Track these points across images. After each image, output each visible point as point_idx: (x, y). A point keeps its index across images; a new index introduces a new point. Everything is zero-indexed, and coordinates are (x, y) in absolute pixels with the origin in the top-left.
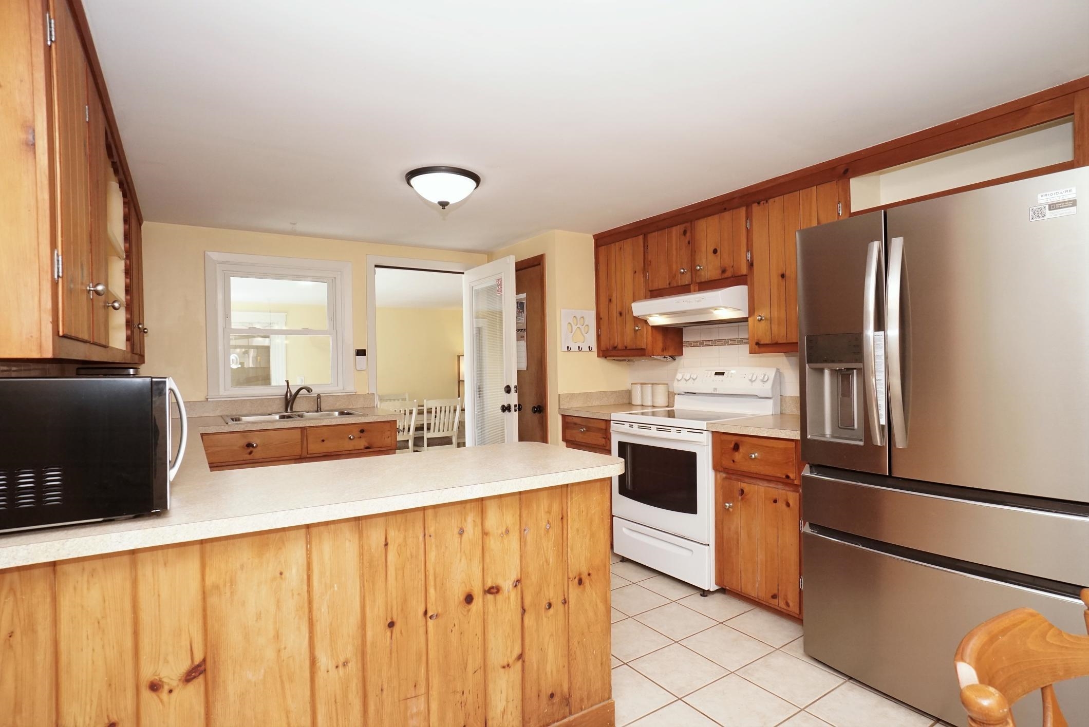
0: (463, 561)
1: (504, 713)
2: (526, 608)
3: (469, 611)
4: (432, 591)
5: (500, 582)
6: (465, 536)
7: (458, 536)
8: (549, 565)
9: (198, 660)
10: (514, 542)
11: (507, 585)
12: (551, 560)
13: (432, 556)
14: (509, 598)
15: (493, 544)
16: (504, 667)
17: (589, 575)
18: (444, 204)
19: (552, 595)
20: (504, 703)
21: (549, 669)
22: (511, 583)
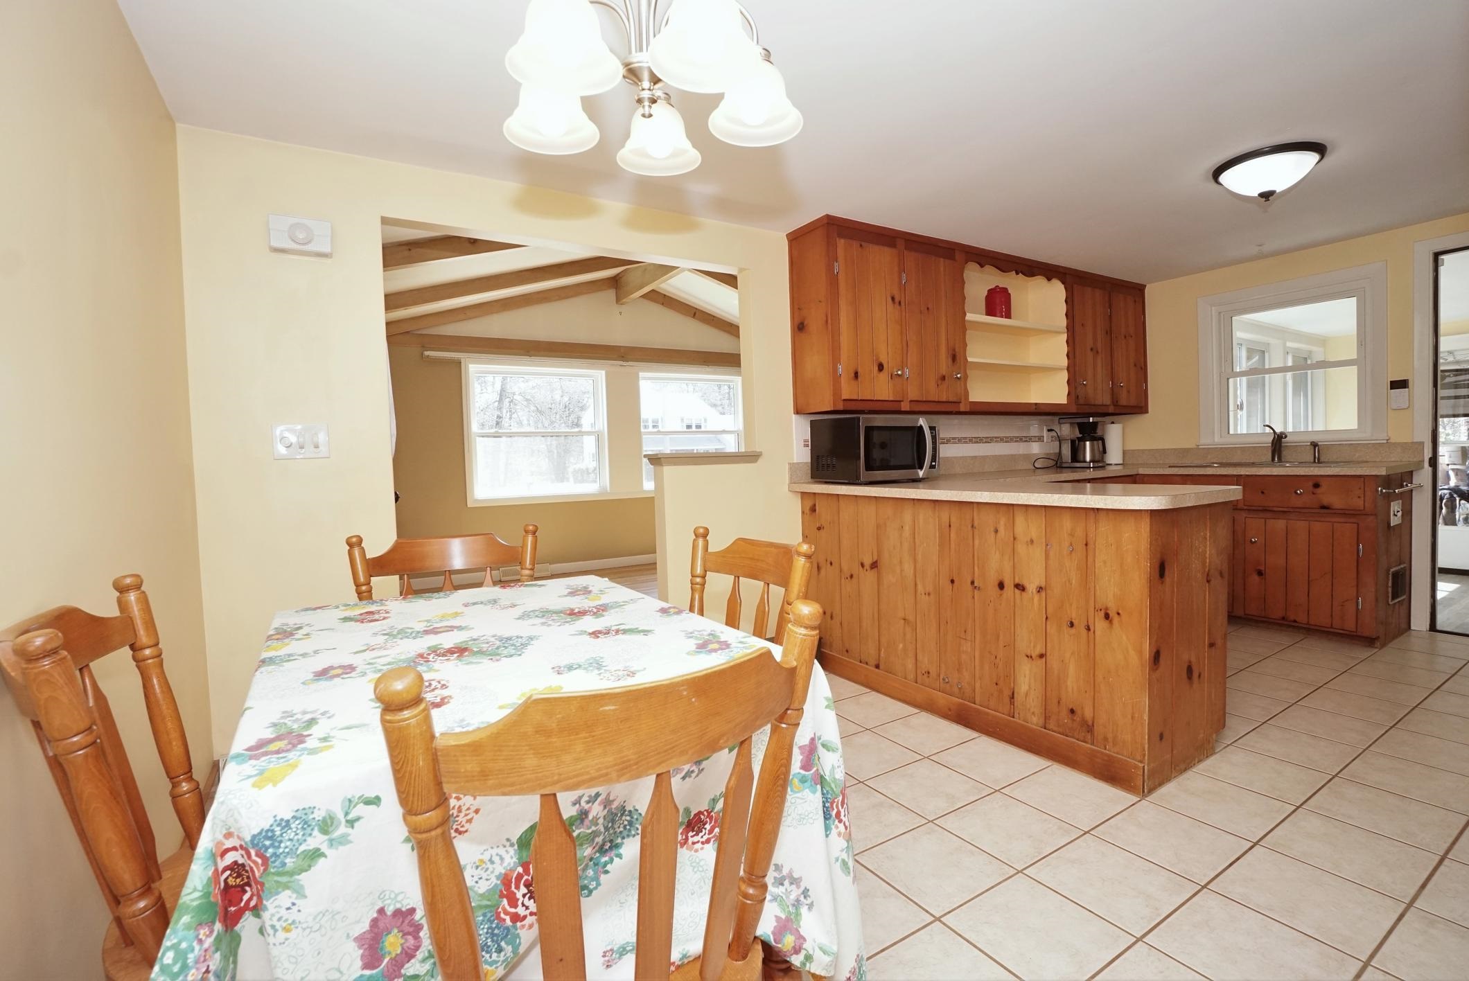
0: (997, 553)
1: (1027, 695)
2: (1048, 616)
3: (1001, 595)
4: (976, 568)
5: (1025, 583)
6: (999, 534)
7: (993, 533)
8: (1071, 584)
9: (875, 560)
10: (1038, 553)
11: (1031, 587)
12: (1074, 582)
13: (977, 542)
14: (1033, 599)
15: (1021, 549)
16: (1027, 656)
17: (1118, 614)
18: (1266, 196)
19: (1074, 615)
20: (1027, 687)
21: (1069, 683)
22: (1035, 587)
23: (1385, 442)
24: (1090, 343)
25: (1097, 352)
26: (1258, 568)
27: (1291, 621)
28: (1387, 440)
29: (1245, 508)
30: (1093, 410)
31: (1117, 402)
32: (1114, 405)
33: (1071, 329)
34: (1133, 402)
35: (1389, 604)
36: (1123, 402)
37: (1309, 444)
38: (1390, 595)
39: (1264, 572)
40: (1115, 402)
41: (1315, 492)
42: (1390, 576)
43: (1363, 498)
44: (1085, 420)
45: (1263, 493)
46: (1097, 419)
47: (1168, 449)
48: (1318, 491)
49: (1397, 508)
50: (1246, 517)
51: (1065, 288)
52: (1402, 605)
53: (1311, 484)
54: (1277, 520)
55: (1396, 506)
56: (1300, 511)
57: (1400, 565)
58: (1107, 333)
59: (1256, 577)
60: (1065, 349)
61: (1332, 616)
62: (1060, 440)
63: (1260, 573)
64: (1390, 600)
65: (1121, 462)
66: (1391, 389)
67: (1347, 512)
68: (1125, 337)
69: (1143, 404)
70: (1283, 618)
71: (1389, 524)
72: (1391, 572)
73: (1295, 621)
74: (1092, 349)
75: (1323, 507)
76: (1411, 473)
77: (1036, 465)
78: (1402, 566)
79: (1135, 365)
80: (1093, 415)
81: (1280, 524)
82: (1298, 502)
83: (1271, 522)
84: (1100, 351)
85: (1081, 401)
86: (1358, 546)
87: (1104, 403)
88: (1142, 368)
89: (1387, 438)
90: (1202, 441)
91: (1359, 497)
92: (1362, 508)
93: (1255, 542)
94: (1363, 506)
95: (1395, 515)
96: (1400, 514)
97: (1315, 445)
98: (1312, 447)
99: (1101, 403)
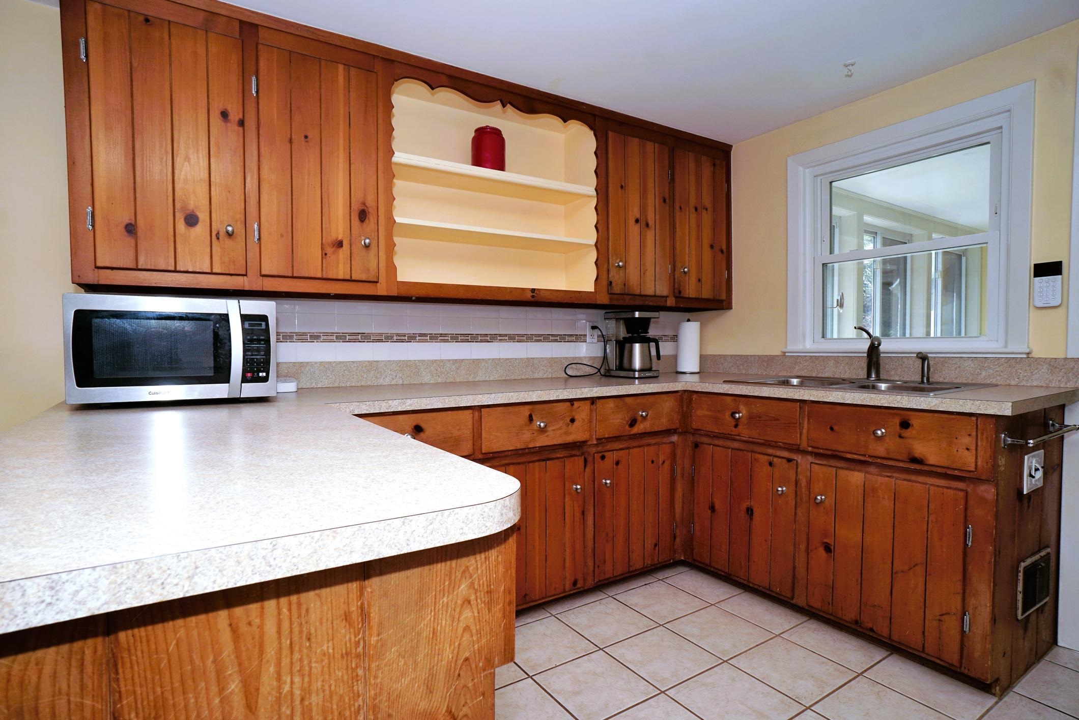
23: (1025, 356)
24: (635, 212)
25: (647, 225)
26: (825, 540)
27: (867, 629)
28: (1028, 353)
29: (810, 449)
30: (638, 302)
31: (680, 292)
32: (676, 297)
33: (602, 191)
34: (706, 293)
35: (1018, 620)
36: (691, 291)
37: (915, 355)
38: (1020, 604)
39: (832, 548)
40: (678, 294)
41: (902, 435)
42: (1021, 575)
43: (974, 452)
44: (629, 316)
45: (832, 429)
46: (646, 315)
47: (751, 356)
48: (907, 433)
49: (1034, 464)
50: (812, 463)
51: (595, 135)
52: (1042, 612)
53: (897, 421)
54: (852, 472)
55: (1032, 462)
56: (883, 464)
57: (1039, 551)
58: (665, 201)
59: (822, 552)
60: (593, 218)
61: (924, 633)
62: (605, 339)
63: (828, 549)
64: (1020, 611)
65: (697, 370)
66: (1035, 276)
67: (949, 472)
68: (696, 209)
69: (724, 297)
70: (856, 622)
71: (1020, 490)
72: (1021, 569)
73: (872, 630)
74: (637, 221)
75: (915, 460)
76: (1063, 407)
77: (570, 372)
78: (1043, 553)
79: (712, 247)
80: (641, 309)
81: (856, 478)
82: (880, 450)
83: (843, 473)
84: (651, 223)
85: (617, 289)
86: (966, 527)
87: (658, 293)
88: (722, 251)
89: (1028, 351)
90: (790, 348)
91: (968, 449)
92: (972, 469)
93: (822, 501)
94: (973, 465)
95: (1031, 476)
96: (1039, 475)
97: (923, 358)
98: (919, 362)
99: (652, 293)
